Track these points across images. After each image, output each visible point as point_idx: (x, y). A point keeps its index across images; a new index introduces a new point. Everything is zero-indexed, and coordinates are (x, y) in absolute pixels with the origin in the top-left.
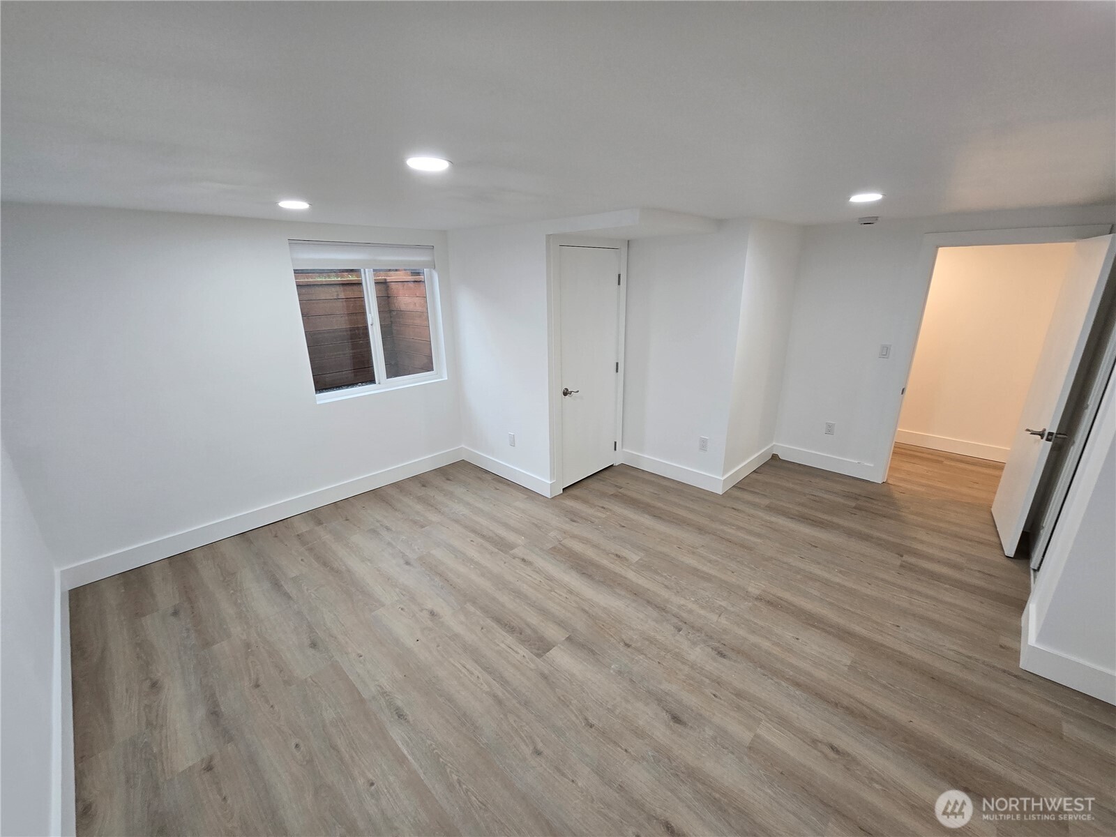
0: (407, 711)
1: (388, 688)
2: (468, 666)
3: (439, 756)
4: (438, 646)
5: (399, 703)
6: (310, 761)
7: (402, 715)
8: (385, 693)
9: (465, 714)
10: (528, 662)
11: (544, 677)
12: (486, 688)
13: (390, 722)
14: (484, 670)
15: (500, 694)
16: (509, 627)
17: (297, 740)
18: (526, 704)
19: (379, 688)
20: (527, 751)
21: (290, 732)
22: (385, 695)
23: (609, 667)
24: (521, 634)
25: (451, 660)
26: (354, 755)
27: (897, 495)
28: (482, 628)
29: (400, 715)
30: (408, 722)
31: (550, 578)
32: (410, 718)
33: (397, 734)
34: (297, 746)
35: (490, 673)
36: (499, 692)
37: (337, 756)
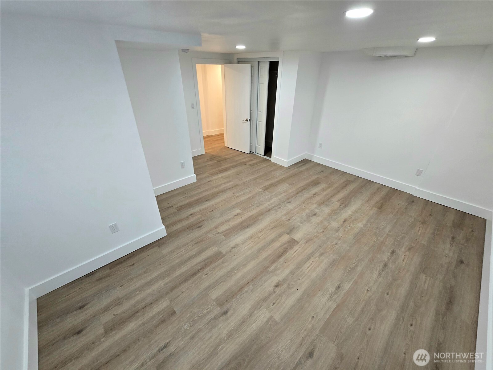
0: (336, 286)
1: (328, 296)
2: (308, 265)
3: (349, 271)
4: (299, 279)
5: (334, 289)
6: (372, 319)
7: (338, 287)
8: (330, 297)
9: (331, 264)
10: (302, 246)
11: (307, 241)
12: (317, 259)
13: (343, 291)
14: (309, 260)
15: (318, 254)
16: (283, 252)
17: (367, 330)
18: (320, 246)
19: (329, 300)
20: (337, 246)
21: (366, 337)
22: (332, 297)
23: (299, 225)
24: (287, 248)
25: (306, 273)
26: (361, 301)
27: (214, 154)
28: (285, 262)
29: (339, 287)
30: (341, 284)
31: (251, 237)
32: (339, 283)
33: (347, 287)
34: (370, 329)
35: (310, 258)
36: (317, 254)
37: (365, 308)
